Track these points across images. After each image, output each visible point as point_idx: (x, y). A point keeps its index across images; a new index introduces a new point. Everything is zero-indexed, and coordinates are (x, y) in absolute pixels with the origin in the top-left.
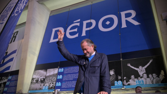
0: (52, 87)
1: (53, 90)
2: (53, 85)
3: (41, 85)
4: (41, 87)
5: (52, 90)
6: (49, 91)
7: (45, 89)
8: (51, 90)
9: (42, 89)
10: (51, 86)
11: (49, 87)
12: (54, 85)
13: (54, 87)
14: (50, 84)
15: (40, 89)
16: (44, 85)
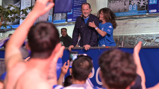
0: (143, 6)
1: (146, 11)
2: (144, 2)
3: (126, 3)
4: (126, 7)
5: (144, 11)
6: (139, 13)
7: (133, 11)
8: (142, 11)
9: (128, 11)
10: (142, 4)
11: (138, 6)
12: (147, 3)
13: (147, 5)
14: (139, 2)
15: (125, 10)
16: (130, 4)
